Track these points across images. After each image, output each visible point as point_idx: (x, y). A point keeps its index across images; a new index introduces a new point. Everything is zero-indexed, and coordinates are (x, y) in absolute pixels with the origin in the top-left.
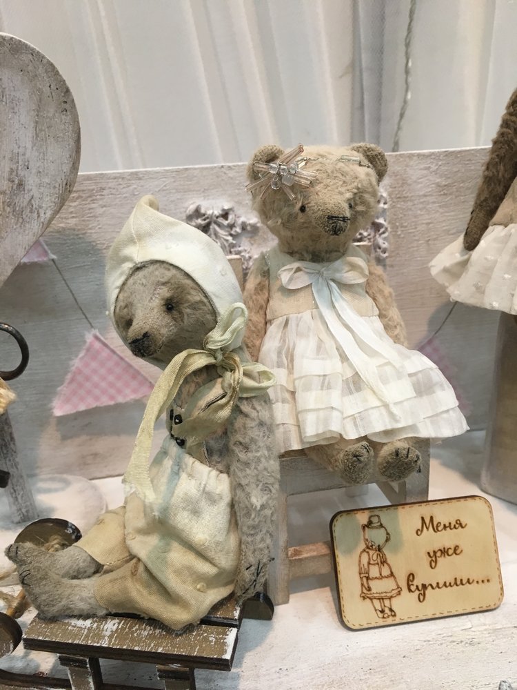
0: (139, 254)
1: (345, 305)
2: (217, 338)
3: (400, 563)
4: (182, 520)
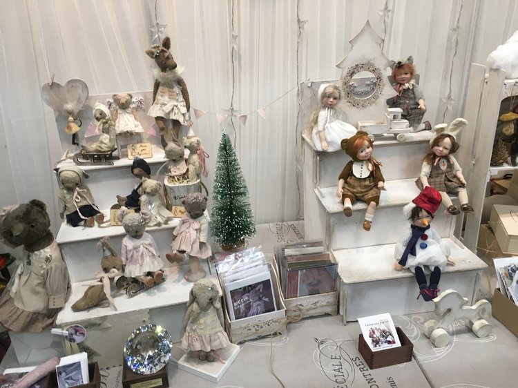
0: (96, 108)
1: (127, 115)
2: (107, 118)
3: (137, 151)
4: (103, 140)
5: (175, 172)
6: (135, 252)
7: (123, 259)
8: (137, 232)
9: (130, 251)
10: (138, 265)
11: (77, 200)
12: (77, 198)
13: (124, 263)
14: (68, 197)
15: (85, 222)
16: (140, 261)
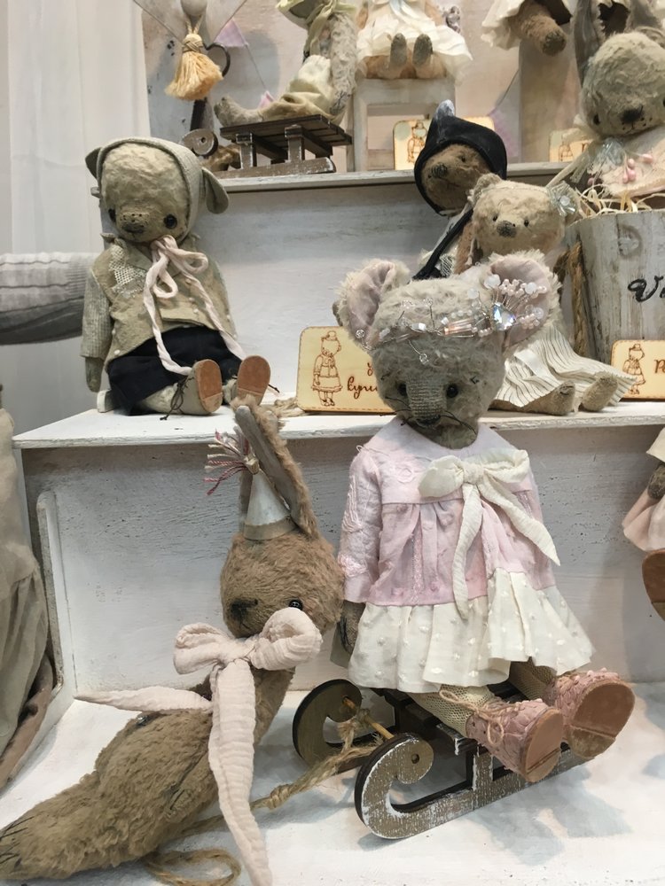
5: (630, 180)
6: (429, 523)
7: (353, 565)
8: (452, 391)
9: (403, 509)
10: (446, 612)
11: (160, 293)
12: (160, 282)
13: (353, 595)
14: (125, 276)
15: (179, 393)
16: (461, 588)
